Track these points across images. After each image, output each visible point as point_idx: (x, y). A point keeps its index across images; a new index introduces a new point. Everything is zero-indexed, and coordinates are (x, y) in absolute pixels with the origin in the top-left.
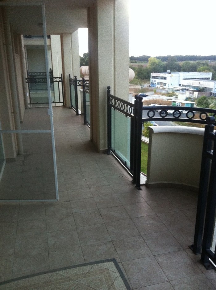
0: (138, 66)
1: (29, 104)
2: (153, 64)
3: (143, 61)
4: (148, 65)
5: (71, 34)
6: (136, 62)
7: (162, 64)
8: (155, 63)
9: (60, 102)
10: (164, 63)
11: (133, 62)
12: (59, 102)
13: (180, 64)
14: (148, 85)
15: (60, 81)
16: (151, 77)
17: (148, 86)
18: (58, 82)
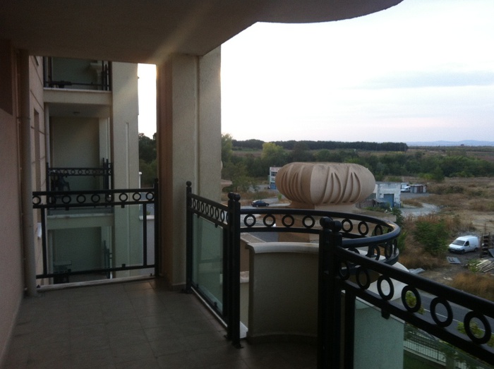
0: (247, 155)
1: (38, 277)
2: (270, 152)
3: (252, 148)
4: (262, 154)
5: (199, 57)
6: (240, 149)
7: (284, 154)
8: (273, 151)
9: (145, 266)
10: (288, 152)
11: (236, 150)
12: (142, 264)
13: (314, 154)
14: (266, 186)
15: (150, 202)
16: (270, 174)
17: (265, 188)
18: (145, 204)
